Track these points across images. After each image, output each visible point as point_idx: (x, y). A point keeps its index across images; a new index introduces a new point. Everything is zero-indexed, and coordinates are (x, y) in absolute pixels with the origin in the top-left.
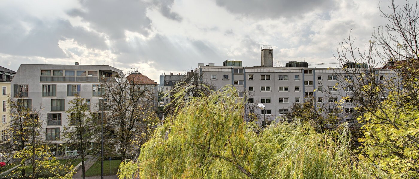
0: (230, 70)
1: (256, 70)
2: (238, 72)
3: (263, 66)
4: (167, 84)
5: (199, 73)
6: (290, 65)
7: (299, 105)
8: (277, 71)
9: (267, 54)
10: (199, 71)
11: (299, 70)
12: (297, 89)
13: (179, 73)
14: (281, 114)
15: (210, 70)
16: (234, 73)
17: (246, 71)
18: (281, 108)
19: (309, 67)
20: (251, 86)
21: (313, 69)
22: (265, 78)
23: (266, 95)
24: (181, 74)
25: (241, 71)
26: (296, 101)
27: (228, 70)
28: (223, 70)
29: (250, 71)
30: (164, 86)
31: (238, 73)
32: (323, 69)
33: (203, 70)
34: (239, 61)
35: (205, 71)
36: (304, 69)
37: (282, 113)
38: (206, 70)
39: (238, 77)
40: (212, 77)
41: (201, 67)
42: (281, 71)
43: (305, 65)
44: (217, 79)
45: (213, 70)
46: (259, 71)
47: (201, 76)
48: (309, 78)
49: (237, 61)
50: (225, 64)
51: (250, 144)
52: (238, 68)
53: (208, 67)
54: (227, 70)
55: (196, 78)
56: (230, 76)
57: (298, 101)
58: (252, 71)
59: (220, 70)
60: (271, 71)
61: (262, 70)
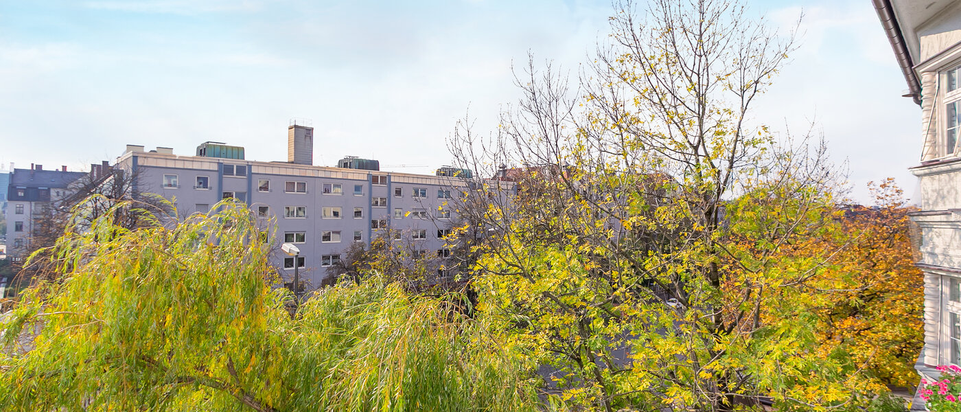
0: (215, 167)
1: (276, 171)
2: (235, 173)
3: (292, 163)
4: (21, 194)
5: (128, 169)
6: (345, 164)
7: (362, 245)
8: (321, 174)
9: (302, 137)
10: (130, 164)
11: (362, 175)
12: (358, 213)
13: (64, 167)
14: (326, 266)
15: (162, 163)
16: (224, 174)
17: (254, 170)
18: (327, 253)
19: (381, 170)
20: (264, 205)
21: (389, 175)
22: (296, 190)
23: (295, 225)
24: (68, 170)
25: (241, 170)
26: (356, 238)
27: (209, 164)
28: (196, 166)
29: (262, 170)
30: (10, 199)
31: (233, 175)
32: (404, 175)
33: (140, 162)
34: (238, 148)
35: (145, 165)
36: (374, 173)
37: (326, 264)
38: (151, 162)
39: (234, 183)
40: (165, 182)
41: (136, 155)
42: (328, 175)
43: (374, 165)
44: (179, 187)
45: (171, 164)
46: (283, 172)
47: (135, 176)
48: (380, 191)
49: (232, 147)
50: (202, 151)
51: (274, 339)
52: (235, 162)
53: (156, 157)
54: (206, 166)
55: (119, 182)
56: (213, 181)
57: (359, 238)
58: (267, 173)
59: (188, 165)
60: (310, 173)
61: (290, 172)
